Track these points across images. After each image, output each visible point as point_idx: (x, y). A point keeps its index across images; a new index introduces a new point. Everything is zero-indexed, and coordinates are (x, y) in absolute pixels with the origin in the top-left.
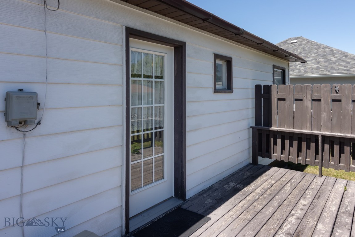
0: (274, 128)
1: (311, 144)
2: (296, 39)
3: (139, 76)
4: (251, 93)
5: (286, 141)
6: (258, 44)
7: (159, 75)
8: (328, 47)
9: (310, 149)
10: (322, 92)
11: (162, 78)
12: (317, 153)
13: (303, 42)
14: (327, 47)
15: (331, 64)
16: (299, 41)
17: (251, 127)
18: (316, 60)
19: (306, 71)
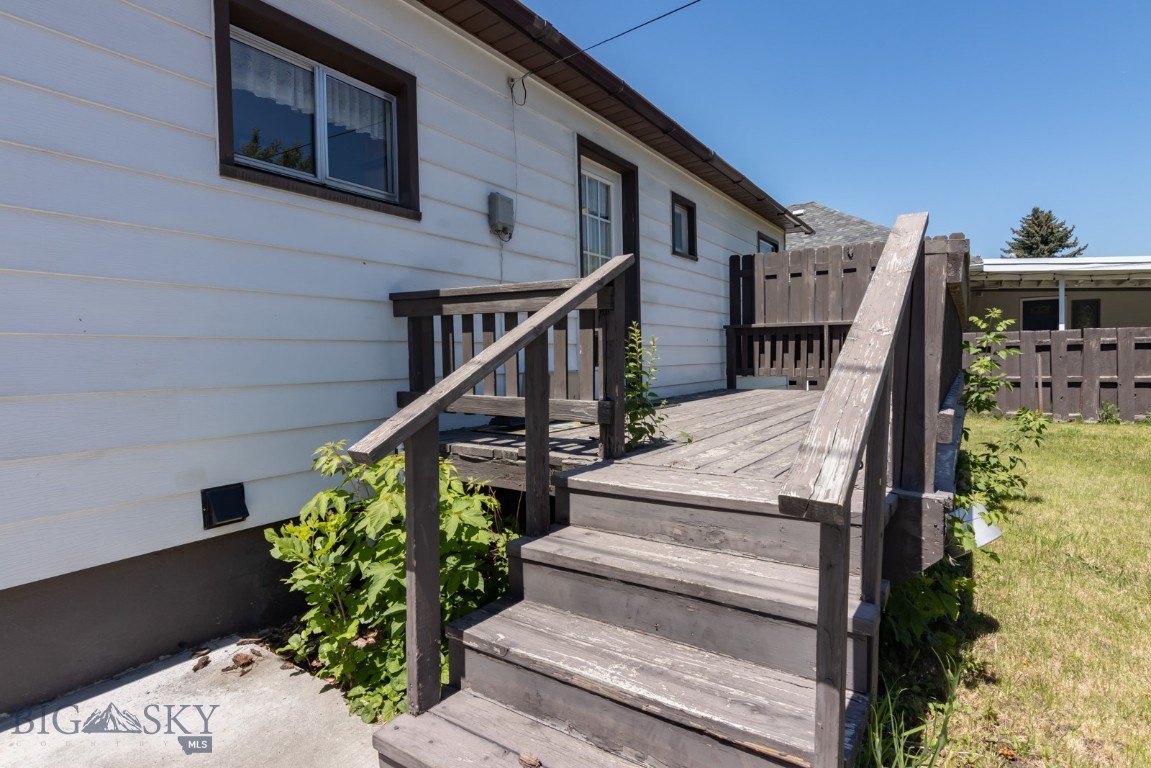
0: (759, 324)
1: (815, 342)
2: (802, 206)
4: (724, 272)
5: (778, 342)
6: (734, 182)
8: (864, 221)
9: (812, 352)
10: (830, 258)
11: (608, 218)
12: (822, 357)
13: (816, 214)
14: (862, 222)
16: (810, 211)
17: (725, 327)
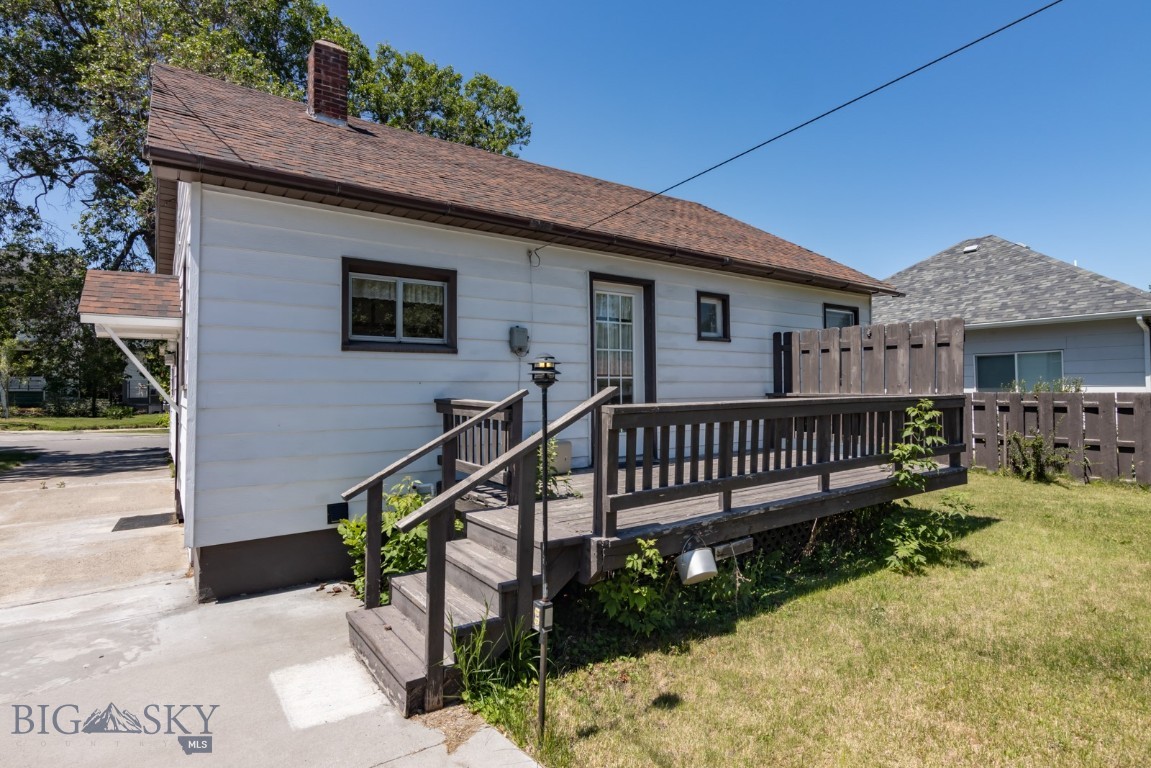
0: (795, 393)
2: (977, 241)
3: (605, 319)
6: (768, 274)
7: (626, 318)
8: (1044, 256)
11: (630, 321)
13: (992, 249)
14: (1041, 258)
15: (1034, 296)
16: (984, 246)
18: (1005, 289)
19: (975, 315)
